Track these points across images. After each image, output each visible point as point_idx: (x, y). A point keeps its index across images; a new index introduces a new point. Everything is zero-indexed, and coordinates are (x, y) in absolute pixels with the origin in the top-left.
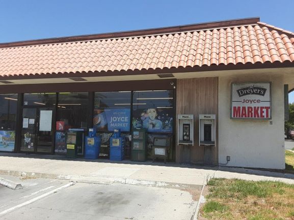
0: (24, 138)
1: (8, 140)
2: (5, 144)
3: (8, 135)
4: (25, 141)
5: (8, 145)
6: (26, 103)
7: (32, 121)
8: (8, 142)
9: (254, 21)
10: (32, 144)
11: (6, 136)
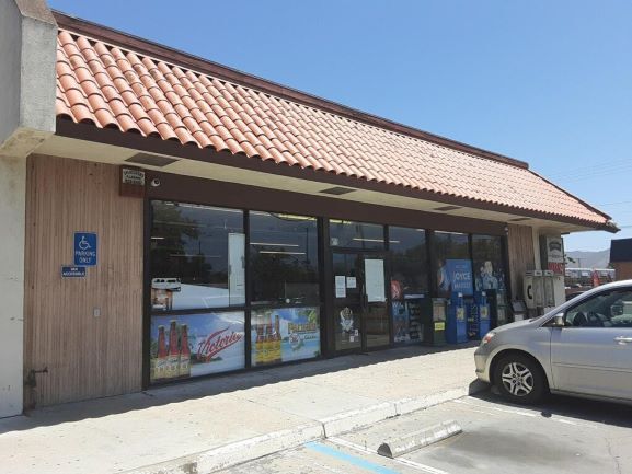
0: (340, 320)
1: (303, 332)
2: (295, 340)
3: (301, 319)
4: (341, 327)
5: (302, 344)
6: (335, 242)
7: (352, 282)
8: (302, 336)
9: (524, 166)
10: (357, 331)
11: (297, 321)
